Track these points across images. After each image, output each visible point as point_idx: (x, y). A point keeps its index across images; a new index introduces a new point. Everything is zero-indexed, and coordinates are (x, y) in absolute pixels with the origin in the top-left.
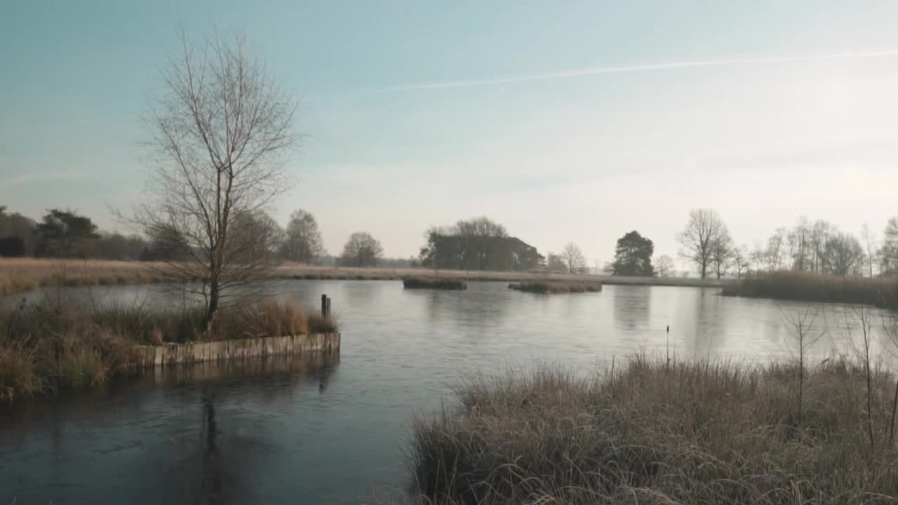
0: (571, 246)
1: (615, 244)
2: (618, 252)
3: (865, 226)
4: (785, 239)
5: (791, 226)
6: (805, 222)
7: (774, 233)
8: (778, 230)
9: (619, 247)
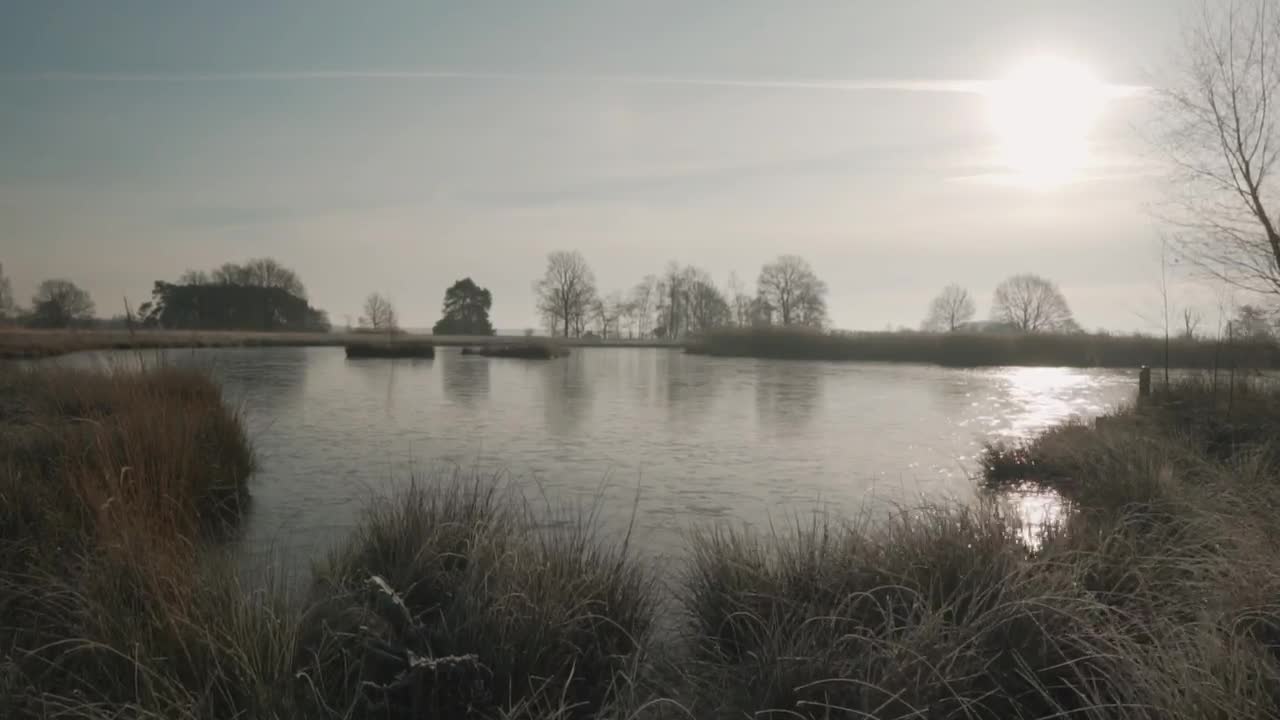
0: (376, 298)
1: (443, 294)
2: (448, 306)
3: (733, 274)
4: (654, 290)
5: (661, 274)
6: (676, 268)
7: (640, 281)
8: (647, 278)
9: (447, 299)
